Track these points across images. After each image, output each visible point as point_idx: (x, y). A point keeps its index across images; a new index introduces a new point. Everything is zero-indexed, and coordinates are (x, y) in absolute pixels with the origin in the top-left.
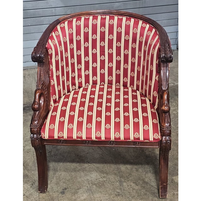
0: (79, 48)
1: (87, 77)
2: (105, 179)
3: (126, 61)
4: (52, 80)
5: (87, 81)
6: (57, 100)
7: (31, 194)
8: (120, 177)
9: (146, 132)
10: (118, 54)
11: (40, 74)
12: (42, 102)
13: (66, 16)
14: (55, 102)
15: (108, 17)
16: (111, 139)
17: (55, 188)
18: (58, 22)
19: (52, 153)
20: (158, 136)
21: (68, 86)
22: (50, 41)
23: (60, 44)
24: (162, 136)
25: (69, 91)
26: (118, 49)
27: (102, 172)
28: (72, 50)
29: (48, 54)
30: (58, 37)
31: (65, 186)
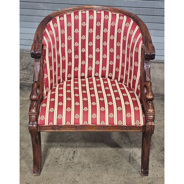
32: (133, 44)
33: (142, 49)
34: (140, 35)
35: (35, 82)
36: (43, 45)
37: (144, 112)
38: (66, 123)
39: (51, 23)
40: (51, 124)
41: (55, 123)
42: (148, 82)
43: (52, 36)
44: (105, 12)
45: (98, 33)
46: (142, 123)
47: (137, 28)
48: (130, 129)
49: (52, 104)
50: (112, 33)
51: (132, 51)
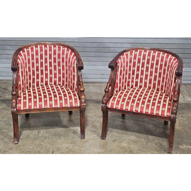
0: (134, 66)
1: (137, 83)
2: (138, 140)
3: (160, 76)
4: (117, 80)
5: (136, 85)
6: (118, 91)
7: (97, 139)
8: (147, 141)
9: (163, 111)
10: (156, 72)
11: (111, 76)
12: (110, 88)
13: (130, 49)
14: (117, 91)
15: (152, 51)
16: (143, 112)
17: (110, 139)
18: (125, 51)
19: (111, 124)
20: (169, 114)
21: (125, 86)
22: (119, 59)
23: (124, 62)
24: (171, 114)
25: (125, 88)
26: (156, 69)
27: (137, 137)
28: (130, 67)
29: (117, 66)
30: (124, 58)
31: (115, 139)
32: (72, 62)
33: (76, 64)
34: (75, 57)
35: (14, 85)
36: (18, 64)
37: (80, 99)
38: (34, 108)
39: (21, 52)
40: (25, 108)
41: (27, 108)
42: (81, 82)
43: (23, 59)
44: (54, 46)
45: (50, 58)
46: (79, 105)
47: (73, 53)
48: (73, 109)
49: (25, 98)
50: (59, 57)
51: (71, 67)
